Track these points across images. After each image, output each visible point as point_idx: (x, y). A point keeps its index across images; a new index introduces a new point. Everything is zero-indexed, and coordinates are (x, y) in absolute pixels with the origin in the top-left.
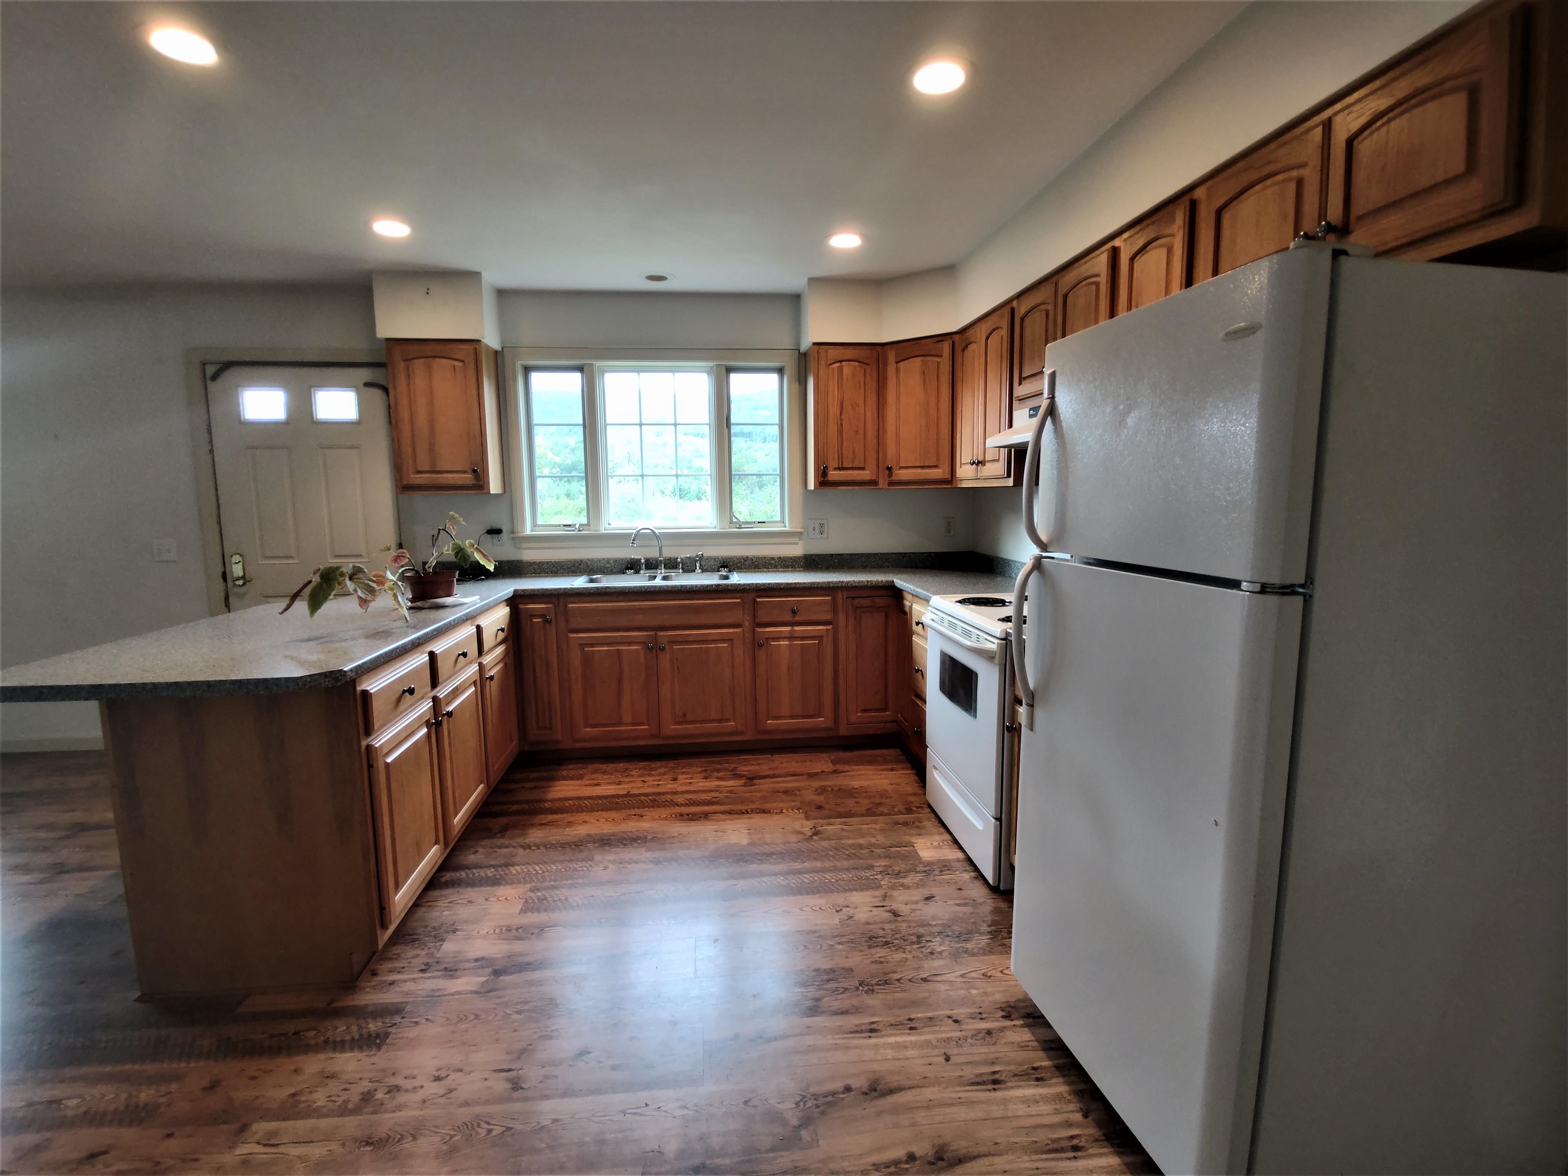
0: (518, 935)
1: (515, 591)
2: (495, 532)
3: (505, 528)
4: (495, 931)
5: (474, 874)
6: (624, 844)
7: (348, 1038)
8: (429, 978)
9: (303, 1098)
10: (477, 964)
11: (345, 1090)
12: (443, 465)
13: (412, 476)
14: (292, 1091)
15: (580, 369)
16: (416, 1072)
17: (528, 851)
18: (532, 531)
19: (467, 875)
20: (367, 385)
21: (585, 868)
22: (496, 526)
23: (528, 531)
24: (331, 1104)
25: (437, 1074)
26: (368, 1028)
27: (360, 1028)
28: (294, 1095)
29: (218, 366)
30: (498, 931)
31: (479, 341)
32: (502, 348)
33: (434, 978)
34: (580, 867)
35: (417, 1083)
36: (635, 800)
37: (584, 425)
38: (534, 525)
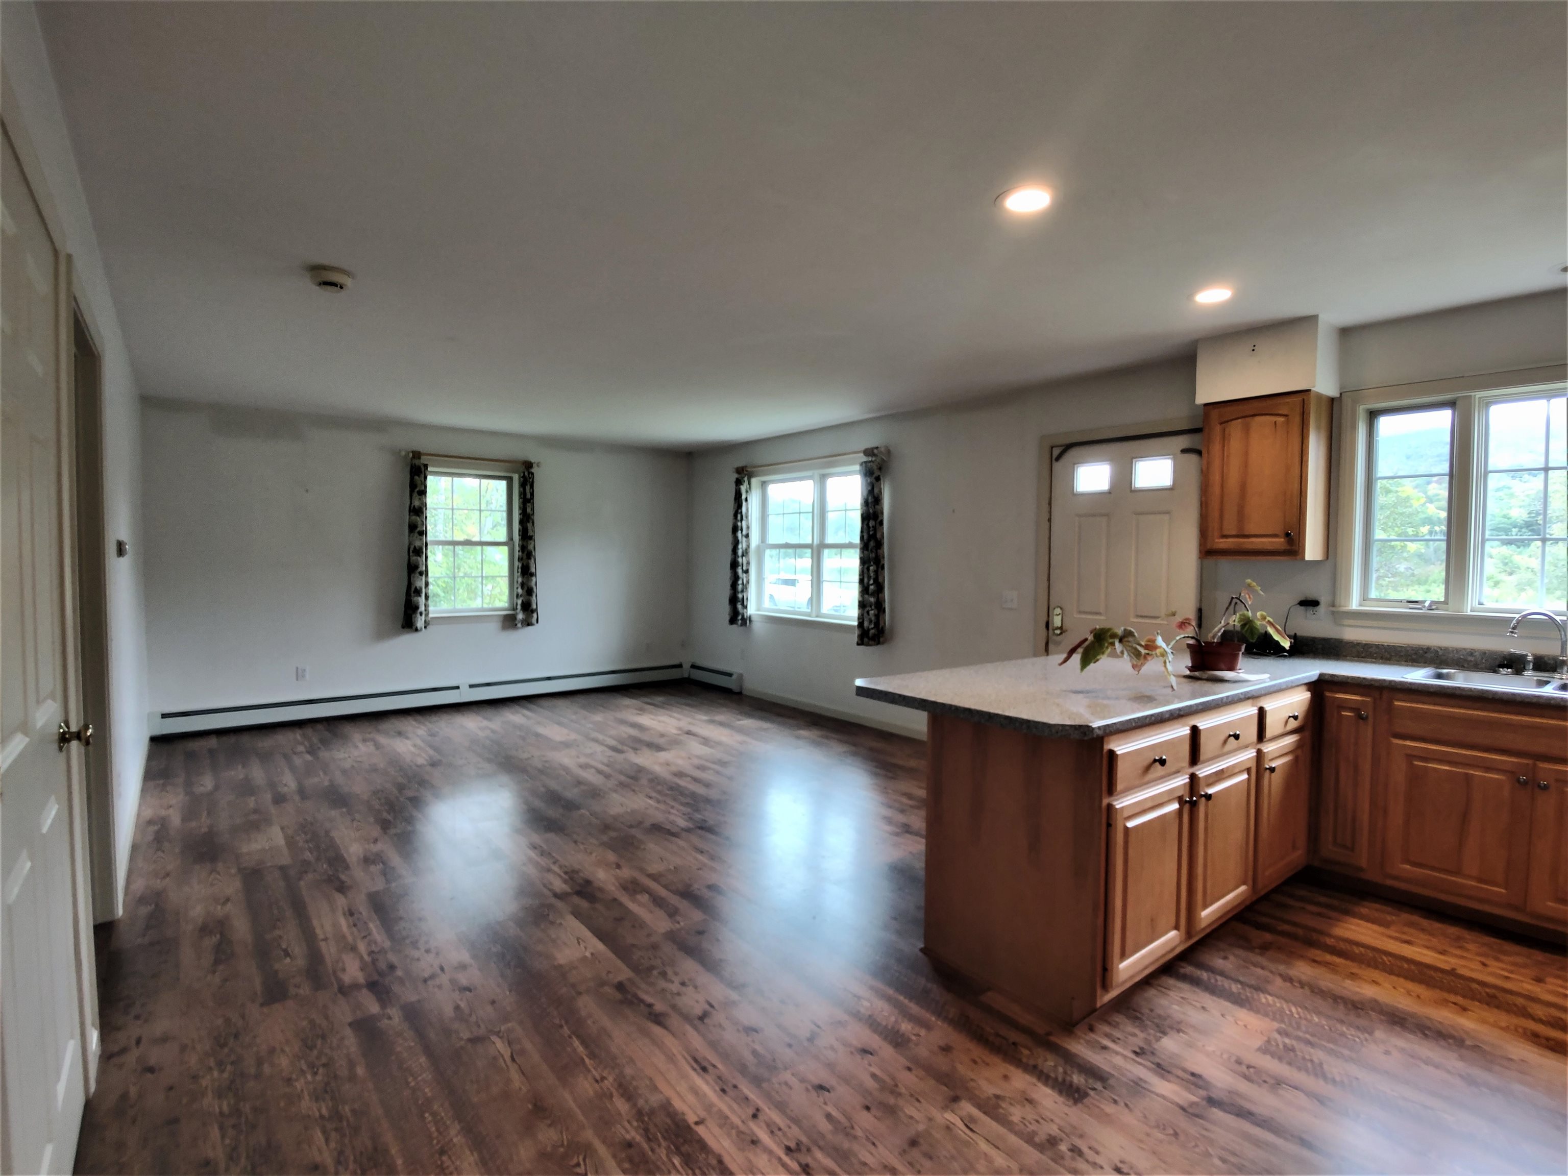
0: (1247, 1073)
1: (1321, 675)
2: (1310, 603)
3: (1324, 600)
4: (1222, 1054)
5: (1216, 980)
6: (1426, 1035)
7: (1052, 1075)
8: (1140, 1064)
9: (1003, 1105)
10: (1191, 1078)
11: (1037, 1121)
12: (1251, 528)
13: (1217, 540)
14: (998, 1092)
15: (1451, 404)
16: (1100, 1149)
17: (1288, 984)
18: (1360, 605)
19: (1209, 979)
20: (1184, 451)
21: (1357, 1040)
22: (1312, 595)
23: (1354, 604)
24: (1022, 1126)
25: (1120, 1165)
26: (1072, 1077)
27: (1065, 1072)
28: (997, 1097)
29: (1063, 448)
30: (1225, 1056)
31: (1308, 391)
32: (1341, 394)
33: (1144, 1066)
34: (1352, 1035)
35: (1099, 1160)
36: (1460, 984)
37: (1451, 475)
38: (1365, 598)
